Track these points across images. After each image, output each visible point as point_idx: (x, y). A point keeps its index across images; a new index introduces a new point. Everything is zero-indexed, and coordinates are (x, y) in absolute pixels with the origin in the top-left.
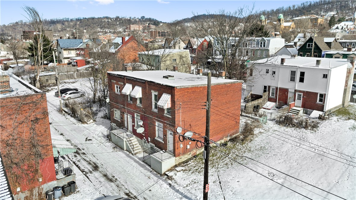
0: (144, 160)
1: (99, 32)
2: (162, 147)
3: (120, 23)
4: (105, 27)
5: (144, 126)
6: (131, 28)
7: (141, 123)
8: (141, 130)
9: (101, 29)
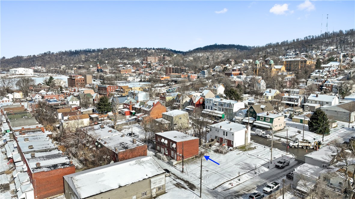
0: (168, 162)
1: (120, 63)
2: (173, 158)
3: (137, 54)
4: (124, 58)
5: (168, 152)
6: (148, 59)
7: (167, 151)
8: (167, 153)
9: (121, 60)
